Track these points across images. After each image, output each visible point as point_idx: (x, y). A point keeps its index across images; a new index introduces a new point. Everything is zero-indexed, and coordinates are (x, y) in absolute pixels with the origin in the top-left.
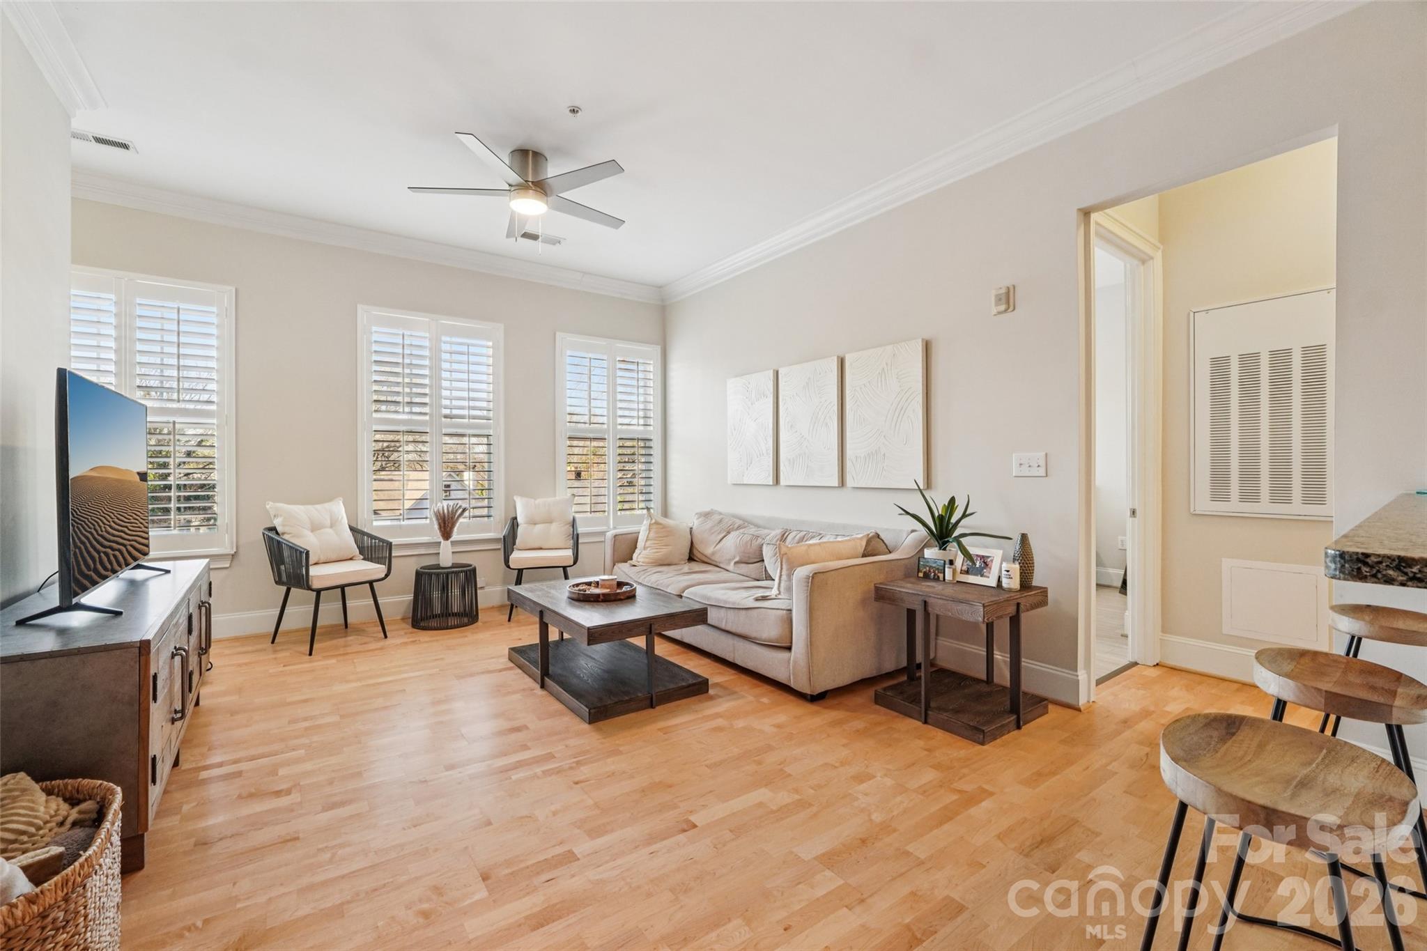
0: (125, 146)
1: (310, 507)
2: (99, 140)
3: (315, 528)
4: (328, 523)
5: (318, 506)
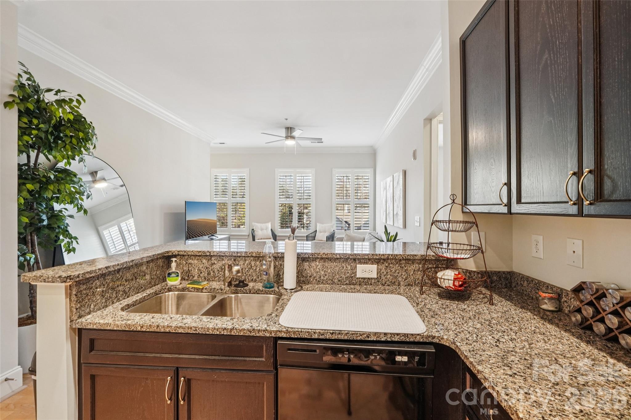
0: (224, 143)
1: (262, 224)
2: (220, 143)
3: (262, 230)
4: (265, 228)
5: (264, 224)
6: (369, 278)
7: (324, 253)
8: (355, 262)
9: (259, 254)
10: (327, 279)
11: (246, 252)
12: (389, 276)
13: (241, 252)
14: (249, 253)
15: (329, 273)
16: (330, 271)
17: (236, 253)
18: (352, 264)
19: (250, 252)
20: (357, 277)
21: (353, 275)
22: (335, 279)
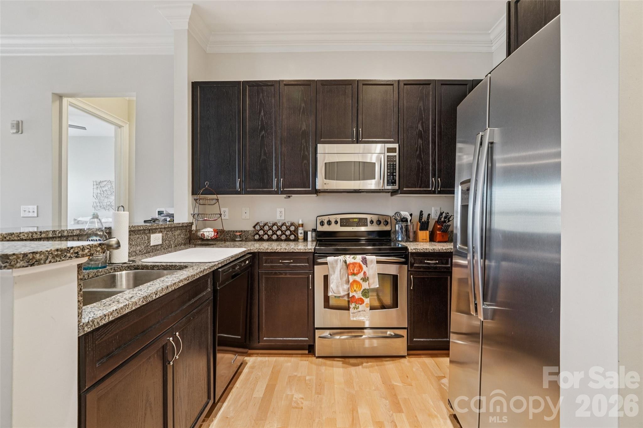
6: (157, 245)
7: (132, 226)
8: (150, 233)
9: (72, 233)
10: (132, 252)
11: (54, 231)
12: (167, 242)
13: (47, 231)
14: (58, 232)
15: (133, 245)
16: (134, 243)
17: (39, 233)
18: (148, 235)
19: (60, 230)
20: (151, 245)
21: (148, 244)
22: (137, 250)
